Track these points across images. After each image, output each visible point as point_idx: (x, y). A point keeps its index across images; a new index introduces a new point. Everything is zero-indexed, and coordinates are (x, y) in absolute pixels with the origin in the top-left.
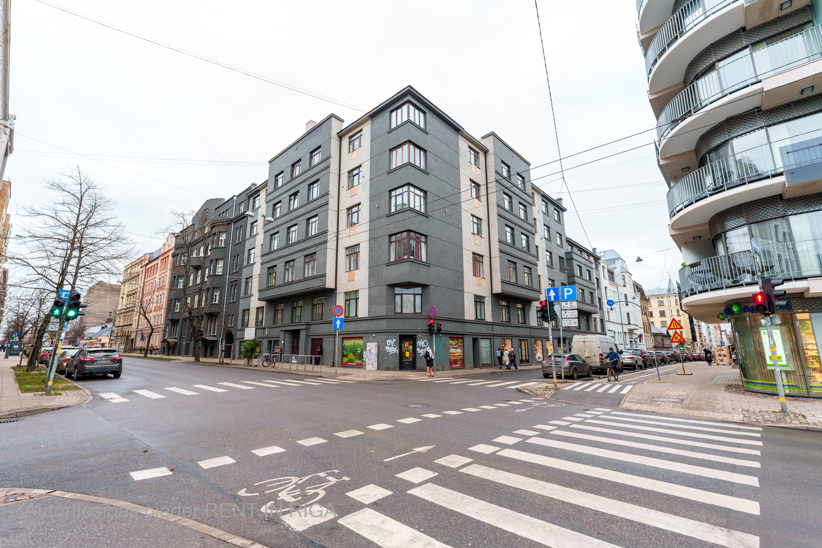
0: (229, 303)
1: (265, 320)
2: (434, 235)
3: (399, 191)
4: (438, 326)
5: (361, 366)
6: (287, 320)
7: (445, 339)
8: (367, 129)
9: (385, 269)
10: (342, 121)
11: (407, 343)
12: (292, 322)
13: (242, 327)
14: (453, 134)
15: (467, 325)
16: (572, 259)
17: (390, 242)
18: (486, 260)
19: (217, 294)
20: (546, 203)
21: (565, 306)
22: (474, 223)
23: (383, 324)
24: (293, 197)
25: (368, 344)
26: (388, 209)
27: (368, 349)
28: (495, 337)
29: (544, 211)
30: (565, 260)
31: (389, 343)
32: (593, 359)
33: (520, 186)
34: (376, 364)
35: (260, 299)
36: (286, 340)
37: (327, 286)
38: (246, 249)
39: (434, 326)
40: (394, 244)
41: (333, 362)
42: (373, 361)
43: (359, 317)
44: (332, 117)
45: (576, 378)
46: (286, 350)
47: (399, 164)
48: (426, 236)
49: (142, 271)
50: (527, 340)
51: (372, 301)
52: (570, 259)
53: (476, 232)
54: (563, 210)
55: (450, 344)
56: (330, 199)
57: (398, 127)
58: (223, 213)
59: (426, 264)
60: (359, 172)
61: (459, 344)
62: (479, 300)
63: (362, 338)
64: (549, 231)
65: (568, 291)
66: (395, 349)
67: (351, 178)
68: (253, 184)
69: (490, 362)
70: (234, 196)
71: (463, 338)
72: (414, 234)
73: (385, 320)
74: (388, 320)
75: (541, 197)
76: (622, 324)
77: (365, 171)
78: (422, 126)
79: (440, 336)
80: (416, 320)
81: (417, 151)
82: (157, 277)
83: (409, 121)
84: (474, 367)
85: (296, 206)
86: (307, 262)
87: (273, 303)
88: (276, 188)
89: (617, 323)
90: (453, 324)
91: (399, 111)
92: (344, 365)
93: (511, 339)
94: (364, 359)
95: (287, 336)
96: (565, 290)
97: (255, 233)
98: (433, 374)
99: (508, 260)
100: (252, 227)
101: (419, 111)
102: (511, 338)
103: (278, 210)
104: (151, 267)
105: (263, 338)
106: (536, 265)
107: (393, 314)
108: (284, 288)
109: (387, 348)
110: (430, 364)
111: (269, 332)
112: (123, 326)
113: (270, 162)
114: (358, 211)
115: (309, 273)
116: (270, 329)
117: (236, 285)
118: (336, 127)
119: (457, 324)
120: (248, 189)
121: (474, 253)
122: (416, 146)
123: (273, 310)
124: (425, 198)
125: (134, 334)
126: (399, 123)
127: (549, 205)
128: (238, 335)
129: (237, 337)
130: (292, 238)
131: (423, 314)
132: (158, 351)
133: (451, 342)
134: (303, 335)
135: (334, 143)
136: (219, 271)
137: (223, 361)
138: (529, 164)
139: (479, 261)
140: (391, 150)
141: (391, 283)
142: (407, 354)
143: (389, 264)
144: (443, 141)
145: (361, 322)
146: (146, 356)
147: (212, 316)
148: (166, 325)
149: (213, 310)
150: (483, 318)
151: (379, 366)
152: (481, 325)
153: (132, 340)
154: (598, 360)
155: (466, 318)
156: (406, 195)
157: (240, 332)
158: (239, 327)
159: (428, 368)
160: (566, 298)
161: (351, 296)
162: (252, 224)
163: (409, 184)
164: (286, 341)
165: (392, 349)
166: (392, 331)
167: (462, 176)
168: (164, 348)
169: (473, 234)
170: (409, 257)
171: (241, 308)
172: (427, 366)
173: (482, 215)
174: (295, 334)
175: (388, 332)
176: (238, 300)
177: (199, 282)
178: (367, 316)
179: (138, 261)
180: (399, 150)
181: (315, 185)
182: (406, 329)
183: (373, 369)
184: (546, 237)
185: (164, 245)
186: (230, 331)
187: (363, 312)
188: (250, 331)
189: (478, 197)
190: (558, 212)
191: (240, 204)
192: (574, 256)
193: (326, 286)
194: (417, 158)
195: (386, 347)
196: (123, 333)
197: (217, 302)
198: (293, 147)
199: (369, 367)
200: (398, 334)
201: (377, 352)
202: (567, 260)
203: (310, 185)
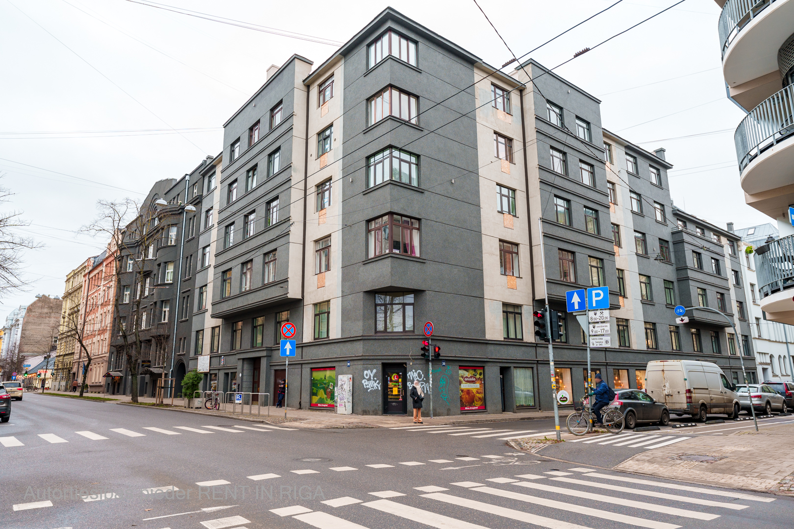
0: (181, 322)
1: (222, 344)
2: (432, 217)
3: (379, 157)
4: (435, 350)
5: (332, 408)
6: (247, 345)
7: (450, 369)
8: (339, 72)
9: (361, 269)
10: (310, 63)
11: (394, 374)
12: (253, 346)
13: (195, 354)
14: (464, 68)
15: (491, 348)
16: (682, 242)
17: (368, 231)
18: (524, 251)
19: (167, 309)
20: (635, 158)
21: (594, 316)
22: (502, 195)
23: (358, 349)
24: (251, 174)
25: (340, 377)
26: (364, 183)
27: (339, 383)
28: (539, 365)
29: (630, 170)
30: (671, 244)
31: (367, 375)
32: (676, 399)
33: (582, 136)
34: (349, 406)
35: (213, 316)
36: (245, 372)
37: (290, 296)
38: (201, 246)
39: (428, 350)
40: (373, 233)
41: (300, 402)
42: (346, 400)
43: (330, 338)
44: (296, 59)
45: (632, 426)
46: (244, 386)
47: (379, 119)
48: (419, 220)
49: (85, 281)
50: (599, 370)
51: (346, 315)
52: (679, 242)
53: (506, 208)
54: (667, 167)
55: (462, 377)
56: (293, 173)
57: (377, 66)
58: (174, 198)
59: (421, 261)
60: (331, 133)
61: (478, 376)
62: (511, 310)
63: (333, 368)
64: (639, 201)
65: (598, 295)
66: (376, 384)
67: (321, 142)
68: (208, 158)
69: (532, 404)
70: (186, 175)
71: (483, 368)
72: (399, 217)
73: (362, 342)
74: (366, 342)
75: (624, 149)
76: (787, 343)
77: (337, 133)
78: (413, 62)
79: (444, 364)
80: (405, 342)
81: (404, 97)
82: (101, 290)
83: (390, 57)
84: (503, 411)
85: (254, 185)
86: (266, 263)
87: (231, 319)
88: (232, 161)
89: (776, 342)
90: (466, 347)
91: (379, 44)
92: (313, 407)
93: (571, 368)
94: (336, 398)
95: (246, 366)
96: (594, 292)
97: (210, 225)
98: (421, 419)
99: (559, 249)
100: (207, 217)
101: (407, 41)
102: (570, 366)
103: (235, 191)
104: (95, 276)
105: (219, 369)
106: (613, 254)
107: (373, 333)
108: (240, 299)
109: (365, 382)
110: (417, 405)
111: (225, 361)
112: (65, 355)
113: (225, 126)
114: (329, 189)
115: (270, 278)
116: (226, 357)
117: (188, 296)
118: (301, 72)
119: (472, 346)
120: (202, 165)
121: (501, 240)
122: (402, 91)
123: (231, 331)
124: (418, 165)
125: (76, 366)
126: (379, 60)
127: (640, 160)
128: (191, 365)
129: (190, 369)
130: (250, 230)
131: (416, 332)
132: (101, 389)
133: (462, 372)
134: (264, 363)
135: (299, 95)
136: (169, 279)
137: (162, 402)
138: (598, 102)
139: (512, 253)
140: (369, 100)
141: (369, 290)
142: (395, 391)
143: (367, 262)
144: (448, 80)
145: (332, 346)
146: (81, 395)
147: (161, 340)
148: (111, 353)
149: (161, 332)
150: (519, 337)
151: (355, 408)
152: (514, 348)
153: (74, 374)
154: (684, 400)
155: (489, 336)
156: (387, 162)
157: (192, 361)
158: (192, 354)
159: (415, 410)
160: (594, 305)
161: (322, 310)
162: (208, 211)
163: (390, 147)
164: (245, 374)
165: (372, 383)
166: (372, 358)
167: (479, 128)
168: (109, 384)
169: (501, 212)
170: (391, 251)
171: (195, 328)
172: (414, 407)
173: (517, 183)
174: (255, 363)
175: (367, 360)
176: (191, 318)
177: (147, 294)
178: (340, 337)
179: (81, 268)
180: (379, 100)
181: (276, 156)
182: (391, 354)
183: (346, 413)
184: (635, 209)
185: (109, 244)
186: (181, 360)
187: (335, 333)
188: (204, 359)
189: (510, 157)
190: (658, 170)
191: (194, 185)
192: (686, 237)
193: (288, 295)
194: (405, 108)
195: (363, 381)
196: (64, 366)
197: (166, 321)
198: (251, 104)
199: (340, 410)
200: (380, 362)
201: (351, 388)
202: (674, 244)
203: (270, 155)
